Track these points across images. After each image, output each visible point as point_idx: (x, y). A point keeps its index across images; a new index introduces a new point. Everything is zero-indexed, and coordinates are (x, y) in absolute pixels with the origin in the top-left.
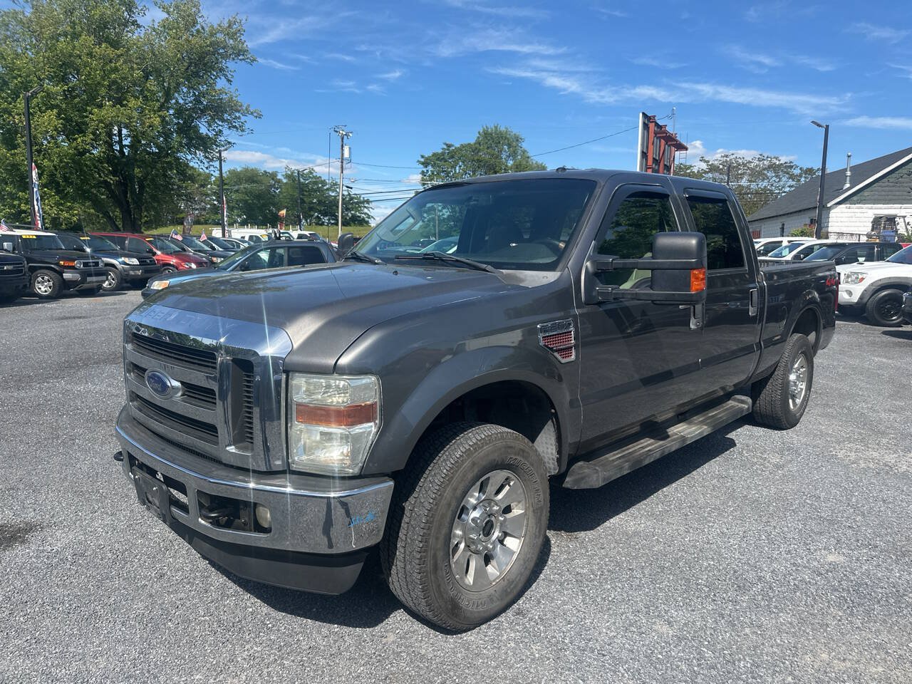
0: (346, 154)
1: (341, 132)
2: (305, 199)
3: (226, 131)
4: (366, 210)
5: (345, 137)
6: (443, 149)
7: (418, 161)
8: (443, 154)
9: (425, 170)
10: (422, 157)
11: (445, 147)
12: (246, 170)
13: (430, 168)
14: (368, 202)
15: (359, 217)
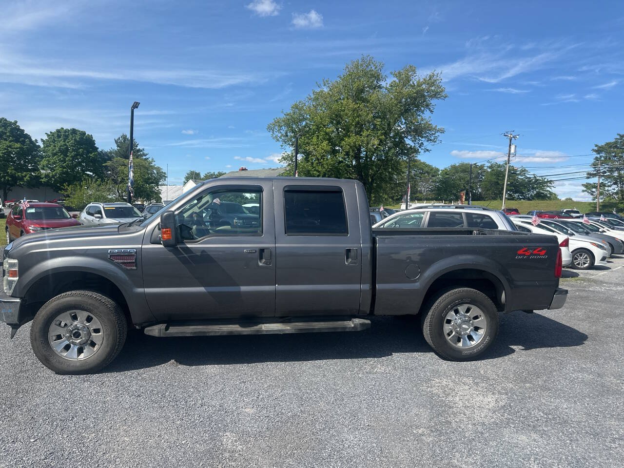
0: (512, 151)
1: (509, 136)
2: (499, 182)
3: (426, 143)
4: (548, 189)
5: (513, 139)
6: (616, 139)
7: (593, 150)
8: (616, 142)
9: (598, 156)
10: (596, 146)
11: (618, 137)
12: (462, 165)
13: (603, 154)
14: (551, 182)
15: (542, 193)
